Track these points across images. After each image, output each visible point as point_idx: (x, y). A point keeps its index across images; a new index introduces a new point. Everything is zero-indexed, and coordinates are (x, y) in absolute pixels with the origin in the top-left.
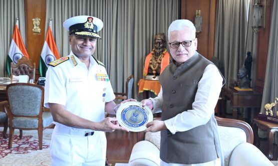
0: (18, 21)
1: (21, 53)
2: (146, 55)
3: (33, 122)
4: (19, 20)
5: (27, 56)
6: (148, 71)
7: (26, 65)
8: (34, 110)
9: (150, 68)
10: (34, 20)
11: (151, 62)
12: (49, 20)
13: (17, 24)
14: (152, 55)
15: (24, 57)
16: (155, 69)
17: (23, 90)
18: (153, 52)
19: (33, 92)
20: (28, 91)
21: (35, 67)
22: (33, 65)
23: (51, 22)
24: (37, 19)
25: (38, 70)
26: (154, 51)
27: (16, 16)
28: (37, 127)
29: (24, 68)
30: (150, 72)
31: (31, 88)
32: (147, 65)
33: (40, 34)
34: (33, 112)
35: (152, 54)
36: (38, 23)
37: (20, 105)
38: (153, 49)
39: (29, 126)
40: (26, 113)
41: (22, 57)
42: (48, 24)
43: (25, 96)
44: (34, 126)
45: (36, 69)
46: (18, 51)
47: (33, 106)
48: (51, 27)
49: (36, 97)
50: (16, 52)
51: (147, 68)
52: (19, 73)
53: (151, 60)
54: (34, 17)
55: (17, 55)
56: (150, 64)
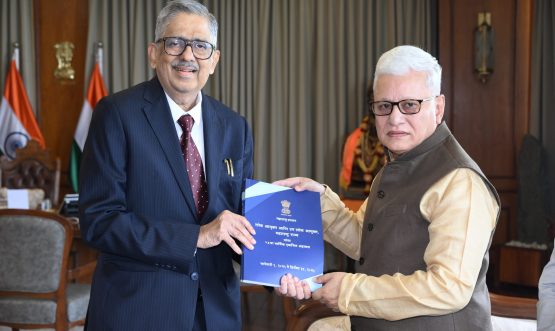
0: (17, 51)
1: (24, 131)
2: (347, 134)
3: (43, 307)
4: (20, 48)
5: (41, 140)
6: (353, 175)
7: (37, 164)
8: (46, 277)
9: (356, 168)
10: (57, 46)
11: (358, 151)
12: (96, 47)
13: (16, 58)
14: (362, 135)
15: (33, 141)
16: (371, 168)
17: (18, 227)
18: (364, 126)
19: (44, 231)
20: (32, 229)
21: (59, 166)
22: (55, 164)
23: (100, 52)
24: (66, 46)
25: (66, 173)
26: (367, 122)
27: (14, 38)
28: (53, 321)
29: (32, 170)
30: (357, 179)
31: (39, 221)
32: (348, 161)
33: (74, 83)
34: (43, 282)
35: (362, 130)
36: (68, 55)
37: (12, 266)
38: (364, 117)
39: (32, 320)
40: (27, 284)
41: (28, 141)
42: (94, 57)
43: (23, 243)
44: (45, 319)
45: (62, 173)
46: (18, 126)
47: (44, 268)
48: (101, 65)
49: (51, 245)
50: (12, 131)
51: (349, 167)
52: (20, 183)
53: (359, 147)
54: (59, 41)
55: (16, 137)
56: (357, 156)
